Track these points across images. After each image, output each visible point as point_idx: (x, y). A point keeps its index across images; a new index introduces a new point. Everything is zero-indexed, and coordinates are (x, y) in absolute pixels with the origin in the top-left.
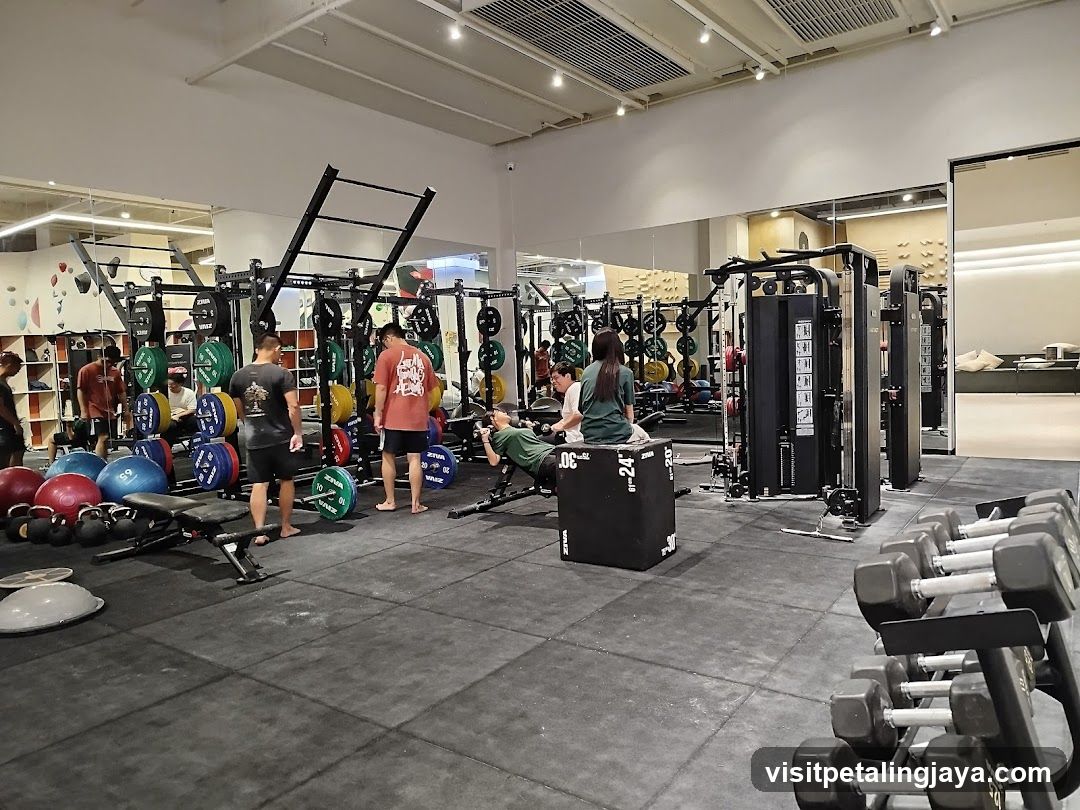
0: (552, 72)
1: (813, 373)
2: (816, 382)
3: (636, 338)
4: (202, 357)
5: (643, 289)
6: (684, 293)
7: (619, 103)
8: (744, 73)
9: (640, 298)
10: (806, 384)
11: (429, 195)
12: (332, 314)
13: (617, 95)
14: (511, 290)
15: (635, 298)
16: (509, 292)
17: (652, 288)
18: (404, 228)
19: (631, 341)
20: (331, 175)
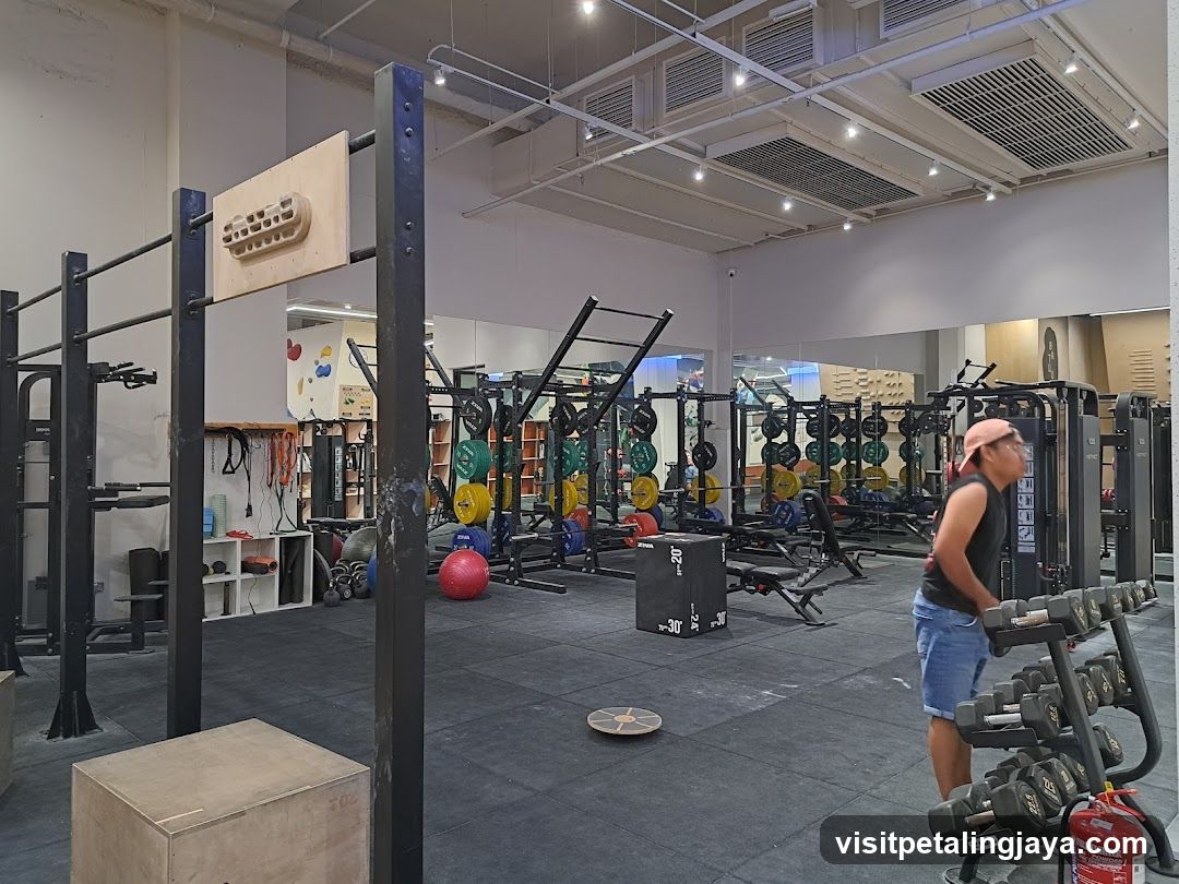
0: (781, 198)
1: (1034, 493)
2: (1038, 502)
3: (854, 440)
4: (459, 454)
5: (861, 384)
6: (909, 395)
7: (845, 219)
8: (975, 192)
9: (858, 400)
10: (1028, 503)
11: (668, 317)
12: (570, 417)
13: (842, 212)
14: (729, 394)
15: (852, 399)
16: (727, 396)
17: (871, 382)
18: (641, 345)
19: (848, 444)
20: (591, 305)
